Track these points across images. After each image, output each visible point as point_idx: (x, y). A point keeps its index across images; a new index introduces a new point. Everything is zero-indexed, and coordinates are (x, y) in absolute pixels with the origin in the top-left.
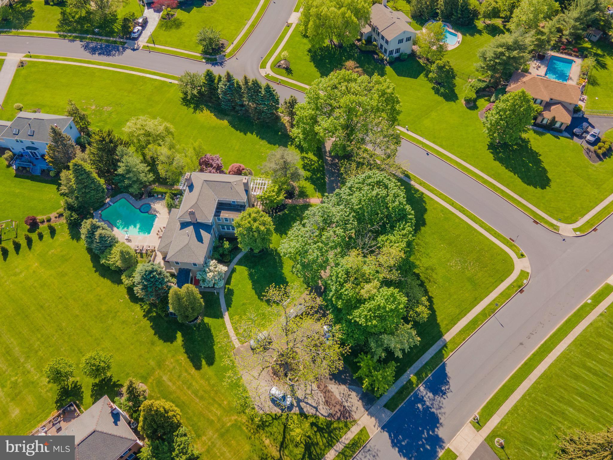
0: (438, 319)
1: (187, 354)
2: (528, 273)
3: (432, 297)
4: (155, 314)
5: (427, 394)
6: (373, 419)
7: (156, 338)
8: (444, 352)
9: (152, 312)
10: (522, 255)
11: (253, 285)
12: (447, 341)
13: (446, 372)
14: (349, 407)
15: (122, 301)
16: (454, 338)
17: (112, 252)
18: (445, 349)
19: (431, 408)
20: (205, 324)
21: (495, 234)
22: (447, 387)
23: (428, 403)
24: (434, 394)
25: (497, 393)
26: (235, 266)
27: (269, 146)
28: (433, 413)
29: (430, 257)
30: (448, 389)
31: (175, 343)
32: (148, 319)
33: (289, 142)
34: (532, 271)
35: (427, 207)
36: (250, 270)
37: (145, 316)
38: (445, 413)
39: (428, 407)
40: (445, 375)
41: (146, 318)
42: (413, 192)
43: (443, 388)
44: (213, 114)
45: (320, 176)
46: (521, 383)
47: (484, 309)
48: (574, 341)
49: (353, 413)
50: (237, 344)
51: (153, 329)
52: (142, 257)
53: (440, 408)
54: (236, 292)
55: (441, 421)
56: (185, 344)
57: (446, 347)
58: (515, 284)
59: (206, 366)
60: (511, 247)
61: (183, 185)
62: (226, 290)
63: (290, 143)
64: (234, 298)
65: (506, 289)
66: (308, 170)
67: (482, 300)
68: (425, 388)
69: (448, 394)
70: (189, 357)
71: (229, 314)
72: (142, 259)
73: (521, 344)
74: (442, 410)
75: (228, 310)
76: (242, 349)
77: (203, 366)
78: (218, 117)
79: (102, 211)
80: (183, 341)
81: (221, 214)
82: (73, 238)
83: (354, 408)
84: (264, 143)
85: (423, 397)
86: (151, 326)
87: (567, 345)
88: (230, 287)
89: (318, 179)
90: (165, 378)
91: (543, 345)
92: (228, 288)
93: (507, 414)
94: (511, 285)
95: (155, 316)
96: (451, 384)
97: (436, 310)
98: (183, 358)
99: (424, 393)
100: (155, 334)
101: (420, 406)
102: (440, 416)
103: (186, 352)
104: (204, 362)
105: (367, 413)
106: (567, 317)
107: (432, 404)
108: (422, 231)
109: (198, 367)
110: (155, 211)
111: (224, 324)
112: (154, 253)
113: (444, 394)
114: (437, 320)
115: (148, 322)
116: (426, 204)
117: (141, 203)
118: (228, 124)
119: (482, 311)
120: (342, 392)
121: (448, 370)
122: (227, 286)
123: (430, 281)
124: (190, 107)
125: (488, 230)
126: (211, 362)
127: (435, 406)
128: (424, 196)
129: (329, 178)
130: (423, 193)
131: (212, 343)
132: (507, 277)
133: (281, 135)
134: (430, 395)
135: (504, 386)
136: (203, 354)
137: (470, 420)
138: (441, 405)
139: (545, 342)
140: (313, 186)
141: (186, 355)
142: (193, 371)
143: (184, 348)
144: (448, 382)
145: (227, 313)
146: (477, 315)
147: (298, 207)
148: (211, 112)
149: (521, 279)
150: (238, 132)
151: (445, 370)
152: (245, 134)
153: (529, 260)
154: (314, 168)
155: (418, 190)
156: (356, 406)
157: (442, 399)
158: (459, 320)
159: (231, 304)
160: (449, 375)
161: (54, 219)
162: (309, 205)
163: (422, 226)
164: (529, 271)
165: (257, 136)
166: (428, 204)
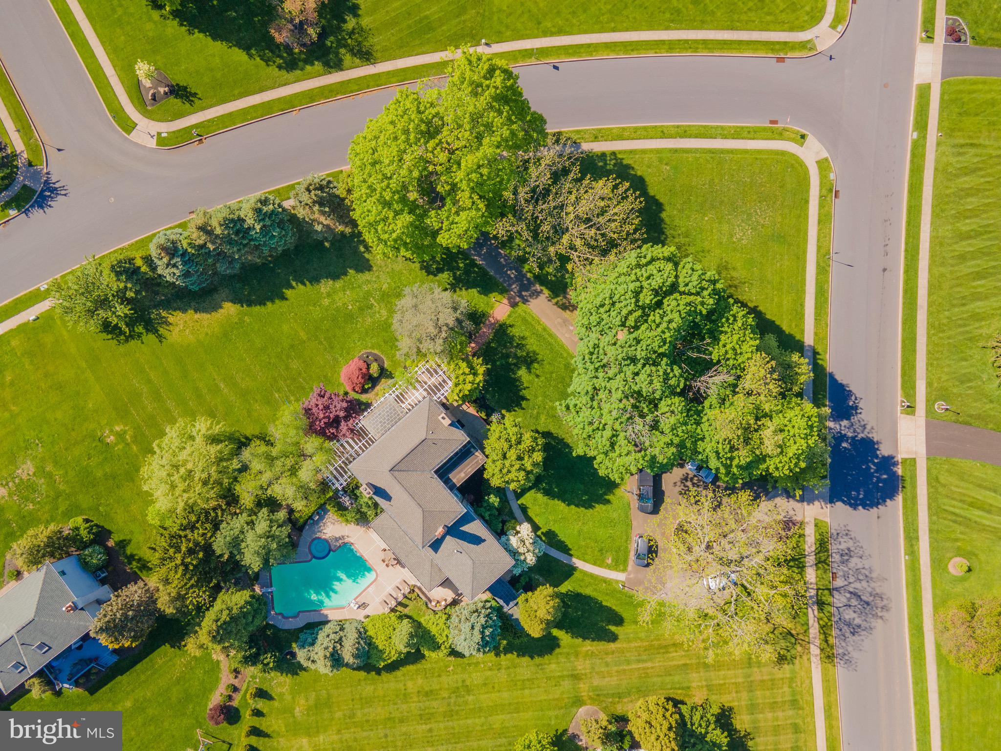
0: (784, 328)
1: (588, 638)
2: (826, 159)
3: (756, 307)
4: (505, 642)
5: (841, 425)
6: (816, 503)
7: (537, 660)
8: (820, 362)
9: (499, 644)
10: (803, 137)
11: (564, 501)
12: (812, 344)
13: (840, 382)
14: (785, 517)
15: (452, 668)
16: (816, 334)
17: (381, 647)
18: (818, 357)
19: (856, 436)
20: (567, 594)
21: (749, 132)
22: (853, 398)
23: (850, 434)
24: (848, 419)
25: (903, 356)
26: (519, 502)
27: (339, 284)
28: (863, 439)
29: (708, 251)
30: (856, 399)
31: (562, 643)
32: (505, 655)
33: (357, 248)
34: (828, 151)
35: (639, 173)
36: (539, 490)
37: (497, 655)
38: (872, 428)
39: (853, 438)
40: (842, 387)
41: (502, 655)
42: (601, 164)
43: (851, 403)
44: (191, 312)
45: (465, 265)
46: (916, 322)
47: (817, 262)
48: (933, 212)
49: (794, 518)
50: (621, 576)
51: (523, 656)
52: (405, 606)
53: (864, 427)
54: (555, 528)
55: (875, 440)
56: (573, 634)
57: (818, 353)
58: (824, 192)
59: (619, 628)
60: (780, 135)
61: (334, 481)
62: (544, 538)
63: (362, 249)
64: (562, 537)
65: (820, 210)
66: (440, 270)
67: (805, 252)
68: (834, 421)
69: (860, 405)
70: (593, 640)
71: (578, 558)
72: (408, 608)
73: (885, 270)
74: (868, 427)
75: (571, 555)
76: (632, 576)
77: (616, 632)
78: (205, 310)
79: (273, 608)
80: (567, 632)
81: (454, 481)
82: (295, 674)
83: (791, 513)
84: (326, 286)
85: (840, 433)
86: (518, 656)
87: (929, 226)
88: (544, 530)
89: (467, 272)
90: (596, 682)
91: (906, 250)
92: (542, 533)
93: (927, 369)
94: (821, 197)
95: (507, 644)
96: (854, 391)
97: (773, 319)
98: (588, 646)
99: (838, 427)
100: (532, 658)
101: (845, 445)
102: (870, 436)
103: (585, 638)
104: (613, 628)
105: (805, 503)
106: (906, 185)
107: (855, 431)
108: (667, 220)
109: (614, 638)
110: (337, 539)
111: (585, 573)
112: (416, 590)
113: (856, 408)
114: (784, 331)
115: (509, 656)
116: (633, 168)
117: (303, 548)
118: (238, 306)
119: (817, 268)
120: (766, 510)
121: (839, 378)
122: (539, 533)
123: (736, 287)
124: (139, 335)
125: (737, 134)
126: (619, 621)
127: (858, 431)
128: (619, 156)
129: (479, 255)
130: (614, 153)
131: (597, 603)
132: (808, 191)
133: (332, 244)
134: (845, 423)
135: (903, 341)
136: (602, 621)
137: (899, 412)
138: (862, 423)
139: (907, 244)
140: (474, 290)
141: (588, 642)
142: (612, 646)
143: (576, 637)
144: (850, 391)
145: (574, 560)
146: (817, 279)
147: (493, 345)
148: (184, 311)
149: (826, 177)
150: (269, 304)
151: (836, 381)
152: (283, 298)
153: (813, 135)
154: (442, 259)
155: (604, 155)
156: (790, 508)
157: (859, 416)
158: (802, 305)
159: (566, 546)
160: (844, 382)
161: (236, 680)
162: (501, 326)
163: (661, 212)
164: (825, 154)
165: (305, 284)
166: (636, 167)
